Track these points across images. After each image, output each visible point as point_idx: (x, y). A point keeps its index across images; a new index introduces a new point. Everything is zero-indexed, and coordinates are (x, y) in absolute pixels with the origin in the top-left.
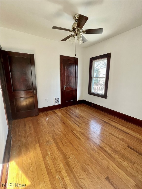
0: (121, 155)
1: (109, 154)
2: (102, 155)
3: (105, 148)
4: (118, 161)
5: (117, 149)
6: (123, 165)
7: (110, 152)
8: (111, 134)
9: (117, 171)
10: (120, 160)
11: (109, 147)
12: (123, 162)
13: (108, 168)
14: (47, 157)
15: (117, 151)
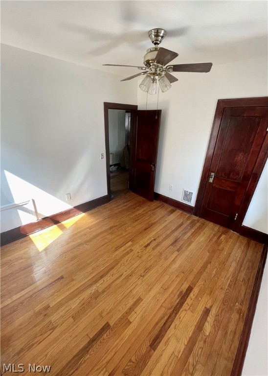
0: (89, 303)
1: (91, 285)
2: (89, 276)
3: (101, 281)
4: (80, 296)
5: (102, 301)
6: (74, 300)
7: (94, 288)
8: (139, 300)
9: (68, 290)
10: (81, 298)
11: (105, 289)
12: (78, 301)
13: (73, 280)
14: (88, 229)
15: (96, 298)
